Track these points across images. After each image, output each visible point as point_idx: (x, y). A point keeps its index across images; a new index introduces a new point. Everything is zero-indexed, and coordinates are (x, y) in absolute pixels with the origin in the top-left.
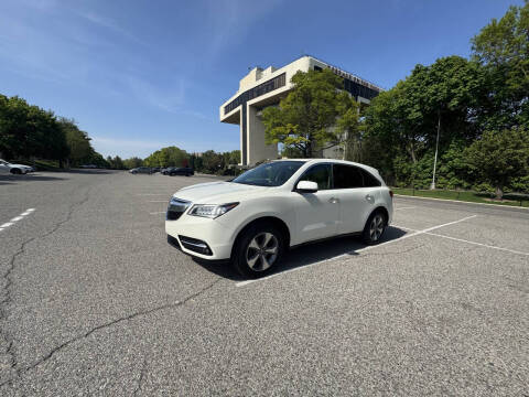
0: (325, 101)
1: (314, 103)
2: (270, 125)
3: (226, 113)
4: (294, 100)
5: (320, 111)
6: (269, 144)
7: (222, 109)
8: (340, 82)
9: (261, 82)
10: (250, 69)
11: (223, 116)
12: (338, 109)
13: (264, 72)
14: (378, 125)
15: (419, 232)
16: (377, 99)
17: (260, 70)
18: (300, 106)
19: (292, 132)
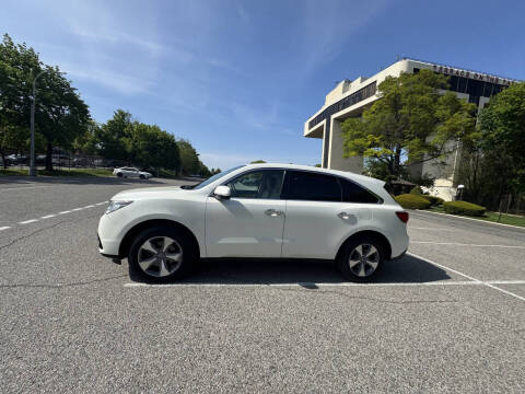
0: (421, 106)
1: (404, 110)
2: (348, 136)
3: (310, 128)
4: (380, 110)
5: (412, 119)
6: (347, 157)
7: (307, 124)
8: (444, 81)
9: (348, 94)
10: (338, 83)
11: (307, 132)
12: (438, 114)
13: (352, 84)
14: (500, 130)
15: (479, 282)
16: (500, 96)
17: (349, 82)
18: (388, 114)
19: (374, 145)
